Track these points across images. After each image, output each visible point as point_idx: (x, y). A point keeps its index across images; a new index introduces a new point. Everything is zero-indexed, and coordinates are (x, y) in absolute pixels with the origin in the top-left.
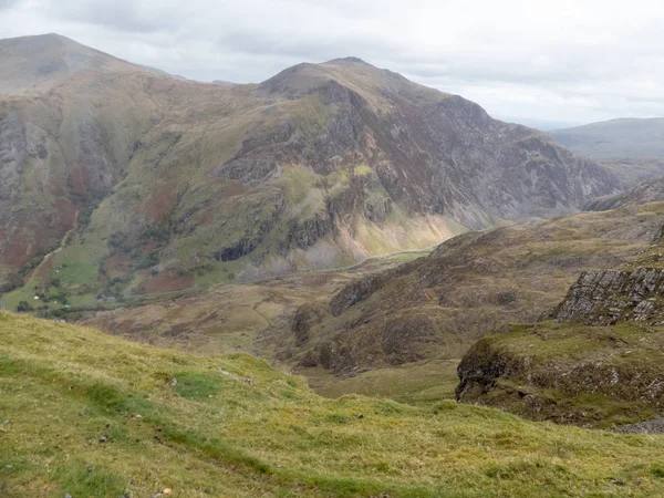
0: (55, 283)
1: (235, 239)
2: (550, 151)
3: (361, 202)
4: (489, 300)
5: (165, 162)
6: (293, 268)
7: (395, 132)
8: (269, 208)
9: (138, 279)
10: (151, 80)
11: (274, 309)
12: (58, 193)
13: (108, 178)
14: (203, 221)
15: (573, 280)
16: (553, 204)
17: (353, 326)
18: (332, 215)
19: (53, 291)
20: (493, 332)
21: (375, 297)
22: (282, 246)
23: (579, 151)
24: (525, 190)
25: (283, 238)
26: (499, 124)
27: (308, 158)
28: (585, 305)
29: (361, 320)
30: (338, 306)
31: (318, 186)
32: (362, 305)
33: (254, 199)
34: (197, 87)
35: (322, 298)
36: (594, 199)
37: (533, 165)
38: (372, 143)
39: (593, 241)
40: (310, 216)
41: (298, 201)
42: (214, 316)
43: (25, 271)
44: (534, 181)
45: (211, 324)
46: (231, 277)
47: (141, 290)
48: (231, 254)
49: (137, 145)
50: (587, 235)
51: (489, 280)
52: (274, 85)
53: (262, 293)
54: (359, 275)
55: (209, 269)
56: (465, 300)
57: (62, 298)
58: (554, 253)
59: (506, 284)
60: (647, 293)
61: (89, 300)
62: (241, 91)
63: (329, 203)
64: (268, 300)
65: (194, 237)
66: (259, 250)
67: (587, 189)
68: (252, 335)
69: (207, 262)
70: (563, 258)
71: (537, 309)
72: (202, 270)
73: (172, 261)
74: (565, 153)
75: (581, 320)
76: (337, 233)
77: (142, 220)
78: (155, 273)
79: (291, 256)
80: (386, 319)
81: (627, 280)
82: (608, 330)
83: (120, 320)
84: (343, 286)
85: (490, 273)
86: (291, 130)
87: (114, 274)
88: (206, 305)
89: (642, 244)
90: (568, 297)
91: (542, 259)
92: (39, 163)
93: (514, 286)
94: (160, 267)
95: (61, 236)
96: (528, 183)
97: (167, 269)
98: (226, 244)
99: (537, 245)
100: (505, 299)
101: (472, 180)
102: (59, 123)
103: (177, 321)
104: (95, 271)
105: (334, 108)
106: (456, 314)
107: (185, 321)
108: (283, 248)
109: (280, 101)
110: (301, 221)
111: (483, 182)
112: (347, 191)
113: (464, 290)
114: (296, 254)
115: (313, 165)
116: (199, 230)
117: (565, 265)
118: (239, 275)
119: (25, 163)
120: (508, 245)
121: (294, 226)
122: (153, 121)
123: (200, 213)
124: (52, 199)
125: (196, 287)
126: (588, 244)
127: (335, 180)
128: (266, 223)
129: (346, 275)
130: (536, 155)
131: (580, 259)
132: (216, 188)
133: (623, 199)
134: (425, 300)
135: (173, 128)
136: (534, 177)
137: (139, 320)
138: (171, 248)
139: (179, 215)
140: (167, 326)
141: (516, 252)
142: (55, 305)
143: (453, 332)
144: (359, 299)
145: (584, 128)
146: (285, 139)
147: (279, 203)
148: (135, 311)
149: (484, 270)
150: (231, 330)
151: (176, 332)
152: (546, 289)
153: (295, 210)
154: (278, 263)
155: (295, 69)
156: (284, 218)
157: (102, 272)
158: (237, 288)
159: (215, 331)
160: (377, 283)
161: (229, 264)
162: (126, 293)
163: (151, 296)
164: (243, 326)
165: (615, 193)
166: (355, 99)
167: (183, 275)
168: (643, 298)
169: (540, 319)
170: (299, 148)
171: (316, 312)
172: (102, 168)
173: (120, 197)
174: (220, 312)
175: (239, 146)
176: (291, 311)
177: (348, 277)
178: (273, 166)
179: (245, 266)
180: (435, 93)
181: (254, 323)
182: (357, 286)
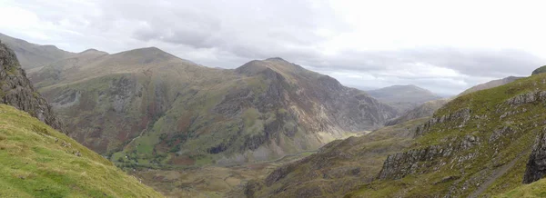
0: (135, 152)
1: (218, 143)
2: (369, 100)
3: (281, 127)
4: (347, 173)
5: (189, 103)
6: (247, 161)
7: (298, 92)
8: (236, 129)
9: (170, 157)
10: (188, 66)
11: (235, 182)
12: (143, 112)
13: (164, 108)
14: (203, 133)
15: (385, 159)
16: (372, 124)
17: (277, 192)
18: (267, 134)
19: (133, 155)
20: (351, 190)
21: (289, 176)
22: (241, 148)
23: (381, 100)
24: (360, 118)
25: (242, 144)
26: (346, 88)
27: (256, 104)
28: (391, 170)
29: (282, 189)
30: (269, 181)
31: (261, 118)
32: (282, 180)
33: (229, 124)
34: (207, 70)
35: (262, 176)
36: (389, 120)
37: (362, 106)
38: (287, 98)
39: (391, 139)
40: (256, 134)
41: (251, 125)
42: (203, 182)
43: (124, 144)
44: (364, 114)
45: (200, 185)
46: (214, 162)
47: (170, 163)
48: (215, 151)
49: (179, 94)
50: (387, 137)
51: (347, 163)
52: (241, 70)
53: (229, 173)
54: (281, 164)
55: (204, 157)
56: (336, 175)
57: (135, 159)
58: (375, 146)
59: (355, 164)
60: (415, 161)
61: (146, 163)
62: (226, 72)
63: (266, 127)
64: (232, 176)
65: (197, 140)
66: (229, 150)
67: (386, 116)
68: (222, 194)
69: (202, 153)
70: (379, 148)
71: (371, 175)
72: (201, 156)
73: (187, 151)
74: (375, 100)
75: (390, 177)
76: (270, 143)
77: (175, 129)
78: (177, 155)
79: (245, 154)
80: (297, 188)
81: (406, 156)
82: (402, 180)
83: (158, 175)
84: (272, 171)
85: (347, 159)
86: (248, 91)
87: (160, 153)
88: (200, 175)
89: (409, 139)
90: (384, 167)
91: (370, 151)
92: (138, 99)
93: (359, 165)
94: (180, 153)
95: (140, 131)
96: (361, 115)
97: (183, 154)
98: (213, 145)
99: (367, 144)
100: (355, 172)
101: (336, 115)
102: (148, 83)
103: (185, 181)
104: (151, 150)
105: (269, 81)
106: (332, 182)
107: (189, 181)
108: (242, 149)
109: (244, 78)
110: (252, 136)
111: (341, 116)
112: (275, 121)
113: (335, 169)
114: (248, 152)
115: (258, 108)
116: (201, 136)
117: (380, 152)
118: (217, 162)
119: (133, 99)
120: (355, 145)
121: (248, 138)
122: (187, 84)
123: (202, 129)
124: (141, 115)
125: (196, 165)
126: (389, 141)
127: (269, 116)
128: (234, 136)
129: (274, 164)
130: (363, 102)
131: (386, 149)
132: (211, 117)
133: (400, 119)
134: (316, 176)
135: (195, 88)
136: (363, 112)
137: (167, 177)
138: (187, 144)
139: (193, 128)
140: (180, 183)
141: (359, 148)
142: (133, 162)
143: (331, 192)
144: (281, 177)
145: (382, 89)
146: (246, 95)
147: (241, 126)
148: (166, 172)
149: (344, 158)
150: (211, 190)
151: (184, 186)
152: (373, 165)
153: (249, 130)
154: (238, 157)
155: (251, 63)
156: (243, 134)
157: (155, 150)
158: (217, 168)
159: (203, 189)
160: (290, 168)
161: (213, 155)
162: (163, 162)
163: (175, 166)
164: (217, 189)
165: (397, 117)
166: (278, 76)
167: (190, 158)
168: (414, 163)
169: (373, 180)
170: (251, 100)
171: (258, 184)
172: (162, 103)
173: (167, 117)
174: (207, 180)
175: (224, 98)
176: (244, 183)
177: (275, 166)
178: (239, 108)
179: (222, 157)
180: (317, 74)
181: (224, 188)
182: (280, 170)
